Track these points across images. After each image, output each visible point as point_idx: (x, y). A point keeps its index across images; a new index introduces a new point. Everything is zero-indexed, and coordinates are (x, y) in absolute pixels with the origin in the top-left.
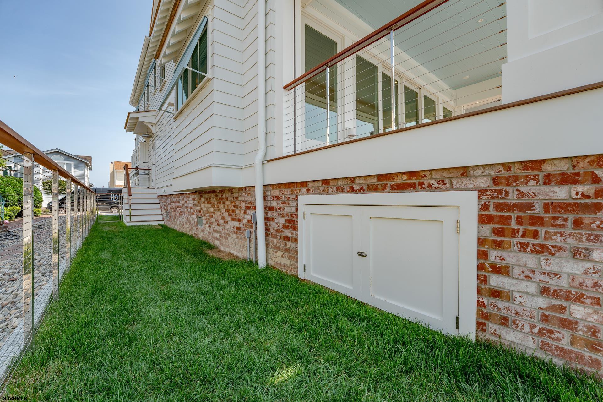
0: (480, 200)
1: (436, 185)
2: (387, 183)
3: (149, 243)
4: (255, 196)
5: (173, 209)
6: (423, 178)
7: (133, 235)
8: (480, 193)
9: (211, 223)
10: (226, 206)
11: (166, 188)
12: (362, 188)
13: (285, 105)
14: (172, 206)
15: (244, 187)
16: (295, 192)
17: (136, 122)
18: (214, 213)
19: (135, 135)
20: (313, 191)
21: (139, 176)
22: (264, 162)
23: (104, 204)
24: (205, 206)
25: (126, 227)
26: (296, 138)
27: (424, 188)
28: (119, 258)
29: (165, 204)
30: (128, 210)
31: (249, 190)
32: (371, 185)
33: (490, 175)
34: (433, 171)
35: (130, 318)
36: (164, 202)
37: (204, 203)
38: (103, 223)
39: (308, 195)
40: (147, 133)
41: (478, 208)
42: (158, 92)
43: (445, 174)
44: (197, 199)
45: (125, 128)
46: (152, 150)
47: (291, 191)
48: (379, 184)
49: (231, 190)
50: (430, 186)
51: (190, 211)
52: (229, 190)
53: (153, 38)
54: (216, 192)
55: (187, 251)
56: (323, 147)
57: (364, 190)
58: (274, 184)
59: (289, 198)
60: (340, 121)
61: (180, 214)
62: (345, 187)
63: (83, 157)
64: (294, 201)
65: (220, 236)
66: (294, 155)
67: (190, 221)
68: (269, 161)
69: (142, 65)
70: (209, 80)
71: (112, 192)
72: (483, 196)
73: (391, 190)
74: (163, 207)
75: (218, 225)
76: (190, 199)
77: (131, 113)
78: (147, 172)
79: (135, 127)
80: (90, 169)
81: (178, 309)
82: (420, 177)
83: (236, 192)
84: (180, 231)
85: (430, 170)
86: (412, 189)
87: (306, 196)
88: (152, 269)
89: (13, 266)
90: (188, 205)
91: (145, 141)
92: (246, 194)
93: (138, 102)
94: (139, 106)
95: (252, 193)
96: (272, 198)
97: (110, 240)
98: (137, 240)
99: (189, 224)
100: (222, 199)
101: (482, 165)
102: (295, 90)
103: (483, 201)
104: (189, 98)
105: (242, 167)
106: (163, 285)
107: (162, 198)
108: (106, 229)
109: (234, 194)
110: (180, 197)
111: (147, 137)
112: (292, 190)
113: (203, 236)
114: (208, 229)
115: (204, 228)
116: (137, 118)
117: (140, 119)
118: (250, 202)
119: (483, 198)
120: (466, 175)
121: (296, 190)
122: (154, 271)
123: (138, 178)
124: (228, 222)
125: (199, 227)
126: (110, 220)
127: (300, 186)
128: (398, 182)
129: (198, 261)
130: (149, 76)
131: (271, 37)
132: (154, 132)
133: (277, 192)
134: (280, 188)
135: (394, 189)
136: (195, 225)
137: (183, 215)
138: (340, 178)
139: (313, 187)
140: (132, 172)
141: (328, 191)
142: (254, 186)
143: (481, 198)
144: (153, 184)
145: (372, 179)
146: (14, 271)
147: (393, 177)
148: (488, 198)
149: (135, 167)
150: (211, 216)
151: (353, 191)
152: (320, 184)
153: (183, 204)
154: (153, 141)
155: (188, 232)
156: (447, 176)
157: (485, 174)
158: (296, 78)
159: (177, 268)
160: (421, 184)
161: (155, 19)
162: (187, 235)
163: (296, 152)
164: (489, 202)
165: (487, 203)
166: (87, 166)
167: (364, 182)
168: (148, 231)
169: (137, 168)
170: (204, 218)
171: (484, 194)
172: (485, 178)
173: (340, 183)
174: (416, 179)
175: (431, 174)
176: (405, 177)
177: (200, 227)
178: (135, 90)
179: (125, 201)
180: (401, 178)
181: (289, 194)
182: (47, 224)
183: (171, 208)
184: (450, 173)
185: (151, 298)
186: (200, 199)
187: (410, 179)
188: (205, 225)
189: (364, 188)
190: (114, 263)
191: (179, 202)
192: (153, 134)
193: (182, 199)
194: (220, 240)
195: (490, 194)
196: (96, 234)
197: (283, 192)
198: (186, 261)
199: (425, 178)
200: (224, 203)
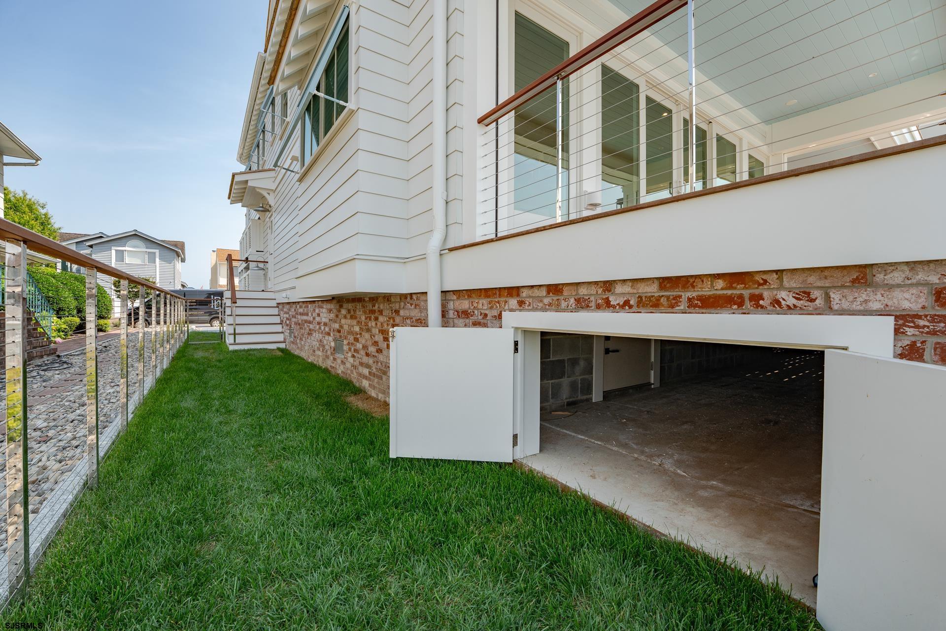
0: (901, 336)
1: (791, 301)
2: (680, 293)
3: (259, 381)
4: (427, 310)
5: (299, 324)
6: (761, 287)
7: (236, 365)
8: (901, 322)
9: (356, 351)
10: (379, 324)
11: (288, 292)
12: (627, 303)
13: (480, 152)
14: (298, 321)
15: (409, 294)
16: (498, 305)
17: (245, 188)
18: (361, 334)
19: (245, 208)
20: (529, 305)
21: (249, 271)
22: (442, 252)
23: (200, 314)
24: (346, 323)
25: (229, 352)
26: (499, 210)
27: (762, 307)
28: (208, 408)
29: (287, 316)
30: (232, 325)
31: (417, 299)
32: (646, 297)
33: (926, 284)
34: (784, 273)
35: (206, 529)
36: (286, 313)
37: (345, 317)
38: (196, 344)
39: (520, 310)
40: (261, 205)
41: (894, 352)
42: (277, 140)
43: (812, 279)
44: (335, 311)
45: (229, 198)
46: (269, 231)
47: (490, 303)
48: (663, 296)
49: (387, 298)
50: (777, 302)
51: (324, 329)
52: (384, 297)
53: (269, 55)
54: (364, 300)
55: (316, 398)
56: (551, 225)
57: (631, 307)
58: (459, 291)
59: (486, 315)
60: (573, 179)
61: (309, 334)
62: (592, 298)
63: (172, 243)
64: (495, 322)
65: (370, 373)
66: (497, 240)
67: (324, 346)
68: (451, 250)
69: (254, 100)
70: (352, 112)
71: (212, 296)
72: (907, 329)
73: (688, 307)
74: (284, 321)
75: (367, 355)
76: (324, 310)
77: (237, 174)
78: (261, 265)
79: (243, 196)
80: (183, 261)
81: (290, 513)
82: (754, 284)
83: (395, 302)
84: (310, 361)
85: (776, 272)
86: (735, 307)
87: (517, 313)
88: (257, 430)
89: (52, 414)
90: (321, 319)
91: (259, 218)
92: (411, 305)
93: (249, 157)
94: (251, 163)
95: (422, 303)
96: (456, 313)
97: (200, 374)
98: (241, 375)
99: (323, 351)
100: (373, 312)
101: (907, 263)
102: (497, 124)
103: (906, 338)
104: (321, 144)
105: (405, 260)
106: (271, 460)
107: (283, 307)
108: (199, 354)
109: (392, 305)
110: (309, 306)
111: (262, 211)
112: (492, 301)
113: (344, 370)
114: (351, 360)
115: (345, 358)
116: (247, 182)
117: (250, 184)
118: (419, 319)
119: (908, 333)
120: (866, 283)
121: (498, 302)
122: (260, 433)
123: (248, 275)
124: (383, 351)
125: (337, 355)
126: (206, 340)
127: (506, 294)
128: (705, 293)
129: (332, 417)
130: (264, 115)
131: (457, 34)
132: (272, 203)
133: (465, 304)
134: (469, 296)
135: (696, 306)
136: (331, 353)
137: (314, 335)
138: (583, 283)
139: (530, 297)
140: (239, 266)
141: (559, 305)
142: (426, 293)
143: (903, 333)
144: (270, 285)
145: (647, 285)
146: (50, 424)
147: (694, 282)
148: (922, 332)
149: (244, 259)
150: (356, 340)
151: (609, 307)
152: (543, 292)
153: (314, 318)
154: (270, 218)
155: (320, 362)
156: (819, 284)
157: (914, 281)
158: (499, 103)
159: (297, 429)
160: (756, 299)
161: (272, 24)
162: (320, 368)
163: (499, 235)
164: (923, 342)
165: (919, 345)
166: (179, 256)
167: (632, 291)
168: (260, 360)
169: (247, 260)
170: (345, 342)
171: (912, 325)
172: (914, 291)
173: (583, 291)
174: (745, 288)
175: (780, 279)
176: (720, 284)
177: (340, 356)
178: (245, 139)
179: (228, 311)
180: (712, 285)
181: (486, 308)
182: (115, 344)
183: (296, 324)
184: (826, 278)
185: (248, 488)
186: (339, 311)
187: (731, 287)
188: (347, 353)
189: (632, 303)
190: (199, 417)
191: (307, 315)
192: (270, 206)
193: (312, 309)
194: (370, 380)
195: (927, 324)
196: (181, 364)
197: (475, 305)
198: (312, 417)
199: (766, 287)
200: (376, 319)
